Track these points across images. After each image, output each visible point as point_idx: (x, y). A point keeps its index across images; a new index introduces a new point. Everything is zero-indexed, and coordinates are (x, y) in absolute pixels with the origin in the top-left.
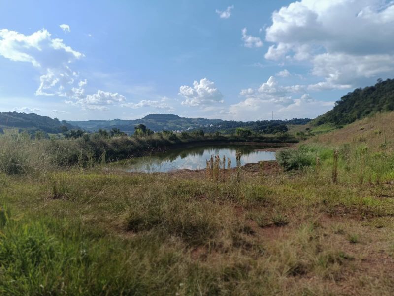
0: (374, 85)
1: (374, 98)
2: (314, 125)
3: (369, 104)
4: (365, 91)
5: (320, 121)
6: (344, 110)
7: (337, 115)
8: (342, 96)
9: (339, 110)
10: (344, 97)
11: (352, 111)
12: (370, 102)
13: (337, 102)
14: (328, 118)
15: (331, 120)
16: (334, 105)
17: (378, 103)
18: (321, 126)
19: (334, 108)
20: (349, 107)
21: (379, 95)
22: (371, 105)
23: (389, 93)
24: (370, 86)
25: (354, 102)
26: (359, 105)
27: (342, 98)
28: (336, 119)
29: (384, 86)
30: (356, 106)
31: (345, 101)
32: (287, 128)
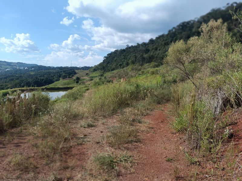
0: (125, 48)
1: (125, 56)
2: (91, 71)
3: (122, 59)
4: (120, 52)
5: (95, 69)
6: (108, 63)
7: (104, 66)
8: (108, 54)
9: (106, 62)
10: (109, 54)
11: (113, 63)
12: (122, 58)
13: (105, 57)
14: (99, 67)
15: (101, 69)
16: (103, 59)
17: (127, 59)
18: (95, 72)
19: (103, 61)
20: (112, 61)
21: (127, 55)
22: (123, 60)
23: (133, 53)
24: (122, 49)
25: (114, 58)
26: (116, 60)
27: (108, 55)
28: (104, 68)
29: (130, 50)
30: (115, 60)
31: (109, 57)
32: (76, 73)
